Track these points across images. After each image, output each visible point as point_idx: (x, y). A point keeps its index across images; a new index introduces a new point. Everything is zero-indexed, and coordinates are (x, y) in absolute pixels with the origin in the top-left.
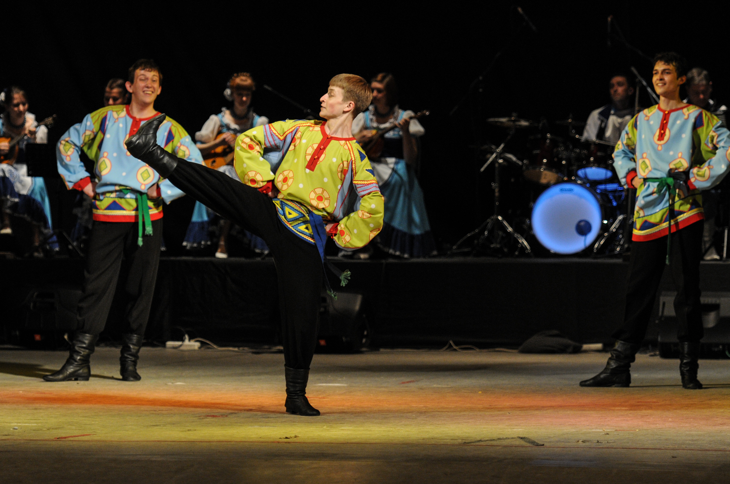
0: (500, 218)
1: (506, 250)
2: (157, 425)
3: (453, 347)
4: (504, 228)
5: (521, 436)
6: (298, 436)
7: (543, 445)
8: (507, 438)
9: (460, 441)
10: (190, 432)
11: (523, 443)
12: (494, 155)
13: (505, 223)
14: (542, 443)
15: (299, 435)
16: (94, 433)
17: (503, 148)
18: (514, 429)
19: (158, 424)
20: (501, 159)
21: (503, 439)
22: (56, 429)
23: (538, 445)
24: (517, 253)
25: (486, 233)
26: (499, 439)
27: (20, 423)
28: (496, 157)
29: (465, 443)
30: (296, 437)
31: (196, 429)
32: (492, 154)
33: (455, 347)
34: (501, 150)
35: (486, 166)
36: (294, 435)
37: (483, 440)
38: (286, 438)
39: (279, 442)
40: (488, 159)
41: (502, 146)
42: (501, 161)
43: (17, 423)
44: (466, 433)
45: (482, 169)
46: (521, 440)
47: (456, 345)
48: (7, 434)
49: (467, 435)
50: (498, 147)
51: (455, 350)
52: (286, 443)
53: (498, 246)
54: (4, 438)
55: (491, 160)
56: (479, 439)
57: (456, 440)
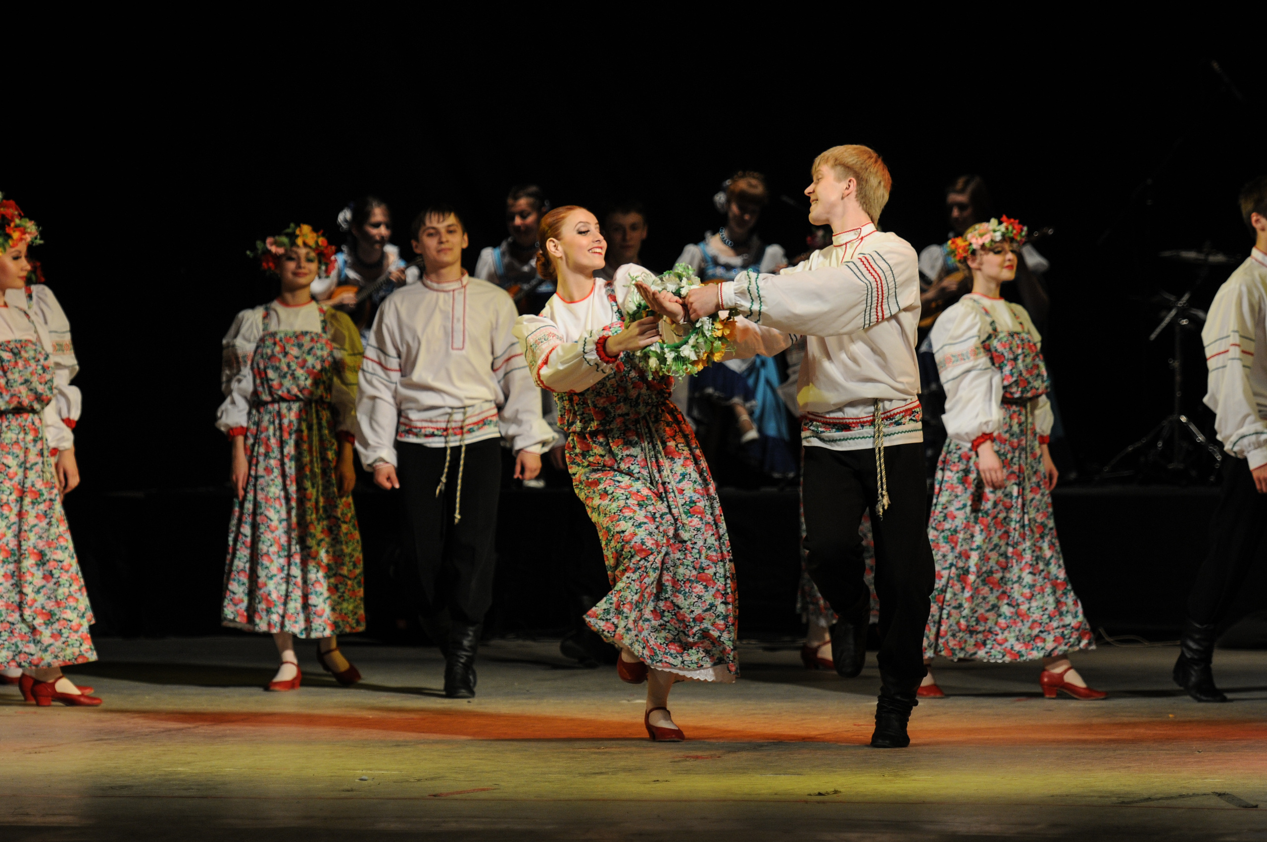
0: (1183, 419)
1: (1194, 473)
2: (601, 773)
3: (1103, 638)
4: (1191, 436)
5: (1219, 791)
6: (840, 792)
7: (1256, 806)
8: (1194, 795)
9: (1114, 799)
10: (658, 785)
11: (1222, 803)
12: (1173, 313)
13: (1193, 428)
14: (1254, 804)
15: (842, 790)
16: (496, 787)
17: (1188, 301)
18: (1206, 778)
19: (604, 770)
20: (1184, 319)
21: (1188, 796)
22: (432, 779)
23: (1247, 807)
24: (1212, 479)
25: (1160, 444)
26: (1181, 796)
27: (371, 769)
28: (1176, 315)
29: (1123, 802)
30: (836, 792)
31: (667, 779)
32: (1170, 310)
33: (1108, 639)
34: (1185, 304)
35: (1158, 330)
36: (832, 790)
37: (1153, 797)
38: (820, 794)
39: (806, 802)
40: (1162, 320)
41: (1186, 297)
42: (1185, 322)
43: (367, 769)
44: (1125, 785)
45: (1153, 336)
46: (1218, 798)
47: (1110, 634)
48: (349, 788)
49: (1127, 789)
50: (1179, 298)
51: (1108, 643)
52: (818, 802)
53: (1181, 466)
54: (344, 794)
55: (1167, 320)
56: (1146, 796)
57: (1107, 797)
